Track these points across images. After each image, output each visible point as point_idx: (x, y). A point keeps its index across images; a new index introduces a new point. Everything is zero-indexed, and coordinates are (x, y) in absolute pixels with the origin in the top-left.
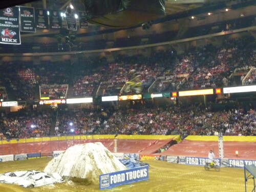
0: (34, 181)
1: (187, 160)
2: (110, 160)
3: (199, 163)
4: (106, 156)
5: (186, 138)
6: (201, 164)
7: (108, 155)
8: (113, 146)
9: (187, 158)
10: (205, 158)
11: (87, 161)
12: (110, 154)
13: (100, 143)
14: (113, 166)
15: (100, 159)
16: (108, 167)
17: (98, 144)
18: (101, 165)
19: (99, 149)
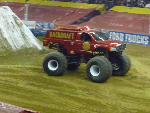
1: (111, 35)
2: (18, 29)
3: (125, 39)
4: (14, 23)
5: (112, 9)
6: (126, 41)
7: (16, 23)
8: (23, 11)
9: (111, 33)
10: (132, 34)
12: (20, 21)
13: (7, 7)
14: (21, 36)
15: (7, 27)
16: (16, 36)
17: (5, 8)
18: (8, 33)
19: (6, 15)
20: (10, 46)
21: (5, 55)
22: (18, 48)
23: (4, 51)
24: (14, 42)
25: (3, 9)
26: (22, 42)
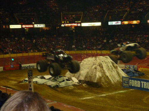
0: (59, 83)
2: (115, 70)
4: (112, 66)
11: (97, 70)
12: (115, 65)
13: (108, 57)
14: (117, 74)
15: (108, 69)
16: (114, 75)
17: (106, 57)
18: (108, 73)
19: (107, 61)
20: (110, 81)
21: (107, 86)
22: (115, 82)
23: (107, 84)
24: (113, 78)
25: (105, 58)
26: (117, 78)
